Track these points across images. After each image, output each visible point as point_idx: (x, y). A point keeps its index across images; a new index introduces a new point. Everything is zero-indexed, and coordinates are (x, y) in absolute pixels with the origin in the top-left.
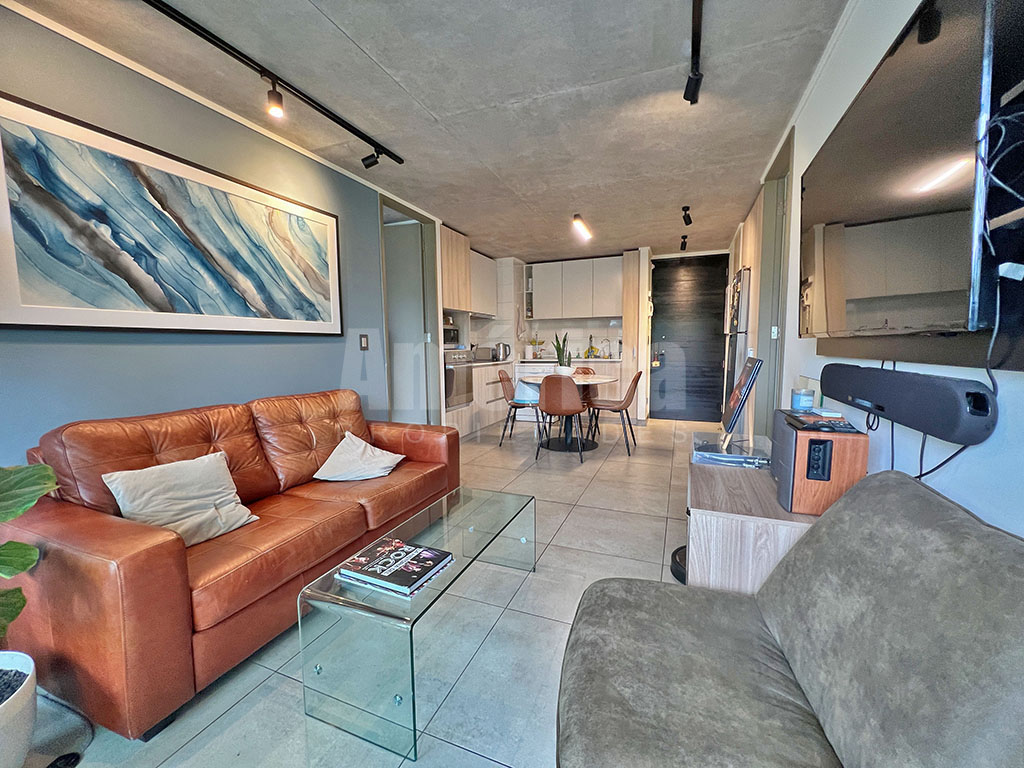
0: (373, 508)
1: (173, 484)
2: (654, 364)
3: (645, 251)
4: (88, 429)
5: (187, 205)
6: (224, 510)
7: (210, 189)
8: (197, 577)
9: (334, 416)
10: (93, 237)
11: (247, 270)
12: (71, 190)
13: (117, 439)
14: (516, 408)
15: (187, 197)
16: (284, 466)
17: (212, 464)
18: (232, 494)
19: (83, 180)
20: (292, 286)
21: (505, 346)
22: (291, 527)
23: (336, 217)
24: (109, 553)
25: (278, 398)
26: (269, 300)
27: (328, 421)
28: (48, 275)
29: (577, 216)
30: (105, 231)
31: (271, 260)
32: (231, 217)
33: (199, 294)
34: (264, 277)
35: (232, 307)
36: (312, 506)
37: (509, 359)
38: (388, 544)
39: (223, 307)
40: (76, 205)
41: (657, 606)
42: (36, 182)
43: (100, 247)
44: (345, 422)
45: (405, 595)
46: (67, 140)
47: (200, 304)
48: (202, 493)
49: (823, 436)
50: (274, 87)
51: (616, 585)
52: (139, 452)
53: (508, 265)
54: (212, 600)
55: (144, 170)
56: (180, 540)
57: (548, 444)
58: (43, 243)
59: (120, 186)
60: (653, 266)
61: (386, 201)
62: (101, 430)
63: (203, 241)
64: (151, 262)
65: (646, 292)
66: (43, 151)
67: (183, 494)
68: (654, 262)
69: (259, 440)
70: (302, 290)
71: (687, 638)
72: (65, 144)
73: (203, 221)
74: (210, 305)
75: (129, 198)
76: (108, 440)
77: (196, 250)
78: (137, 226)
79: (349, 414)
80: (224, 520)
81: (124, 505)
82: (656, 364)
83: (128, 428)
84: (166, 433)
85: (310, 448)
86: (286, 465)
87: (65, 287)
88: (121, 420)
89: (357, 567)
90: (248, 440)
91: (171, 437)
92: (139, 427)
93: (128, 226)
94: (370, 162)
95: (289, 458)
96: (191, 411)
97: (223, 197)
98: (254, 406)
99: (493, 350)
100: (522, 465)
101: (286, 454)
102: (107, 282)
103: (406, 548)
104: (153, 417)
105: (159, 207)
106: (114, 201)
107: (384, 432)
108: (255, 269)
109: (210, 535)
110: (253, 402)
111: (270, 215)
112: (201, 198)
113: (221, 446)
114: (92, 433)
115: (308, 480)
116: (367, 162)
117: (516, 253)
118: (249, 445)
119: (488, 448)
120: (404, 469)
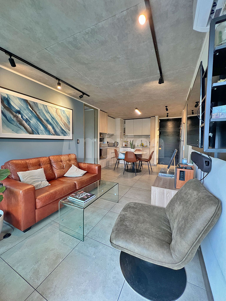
0: (78, 184)
1: (32, 175)
2: (159, 149)
3: (157, 117)
4: (15, 161)
5: (38, 109)
6: (43, 182)
7: (43, 105)
8: (37, 196)
9: (70, 160)
10: (17, 117)
11: (50, 124)
12: (13, 107)
13: (20, 164)
14: (119, 160)
15: (38, 107)
16: (57, 173)
17: (41, 171)
18: (45, 179)
19: (16, 104)
20: (61, 127)
21: (117, 142)
22: (58, 187)
23: (72, 110)
24: (20, 189)
25: (56, 156)
26: (55, 131)
27: (68, 162)
28: (8, 126)
29: (136, 108)
30: (20, 116)
31: (56, 121)
32: (47, 111)
33: (39, 130)
34: (54, 125)
35: (46, 133)
36: (63, 183)
37: (118, 146)
38: (80, 192)
39: (44, 133)
40: (14, 110)
41: (141, 208)
42: (7, 106)
43: (19, 120)
44: (72, 162)
45: (83, 203)
46: (13, 96)
47: (39, 132)
48: (38, 178)
49: (183, 170)
50: (59, 82)
51: (132, 204)
52: (25, 168)
53: (118, 120)
54: (40, 202)
55: (29, 101)
56: (34, 187)
57: (127, 170)
58: (7, 119)
59: (23, 105)
60: (160, 121)
61: (85, 105)
62: (17, 162)
63: (41, 117)
64: (29, 123)
65: (157, 128)
66: (8, 99)
67: (34, 178)
68: (160, 120)
69: (51, 166)
70: (63, 128)
71: (146, 215)
72: (13, 97)
73: (41, 112)
74: (42, 132)
75: (25, 108)
76: (19, 164)
77: (39, 119)
78: (27, 114)
79: (73, 160)
80: (43, 184)
81: (22, 179)
82: (160, 148)
83: (23, 162)
84: (31, 163)
85: (63, 168)
86: (57, 172)
87: (11, 129)
88: (21, 160)
89: (73, 196)
90: (49, 166)
91: (32, 164)
92: (25, 162)
93: (25, 115)
94: (81, 97)
95: (58, 170)
96: (36, 158)
97: (46, 106)
98: (50, 157)
99: (114, 143)
100: (119, 176)
101: (58, 169)
102: (19, 128)
103: (84, 193)
104: (28, 159)
105: (31, 110)
106: (22, 109)
107: (82, 165)
108: (52, 123)
109: (39, 188)
110: (50, 156)
111: (56, 110)
112: (41, 107)
113: (43, 167)
114: (15, 163)
115: (63, 176)
116: (80, 97)
117: (121, 117)
118: (49, 167)
119: (110, 171)
120: (87, 175)
